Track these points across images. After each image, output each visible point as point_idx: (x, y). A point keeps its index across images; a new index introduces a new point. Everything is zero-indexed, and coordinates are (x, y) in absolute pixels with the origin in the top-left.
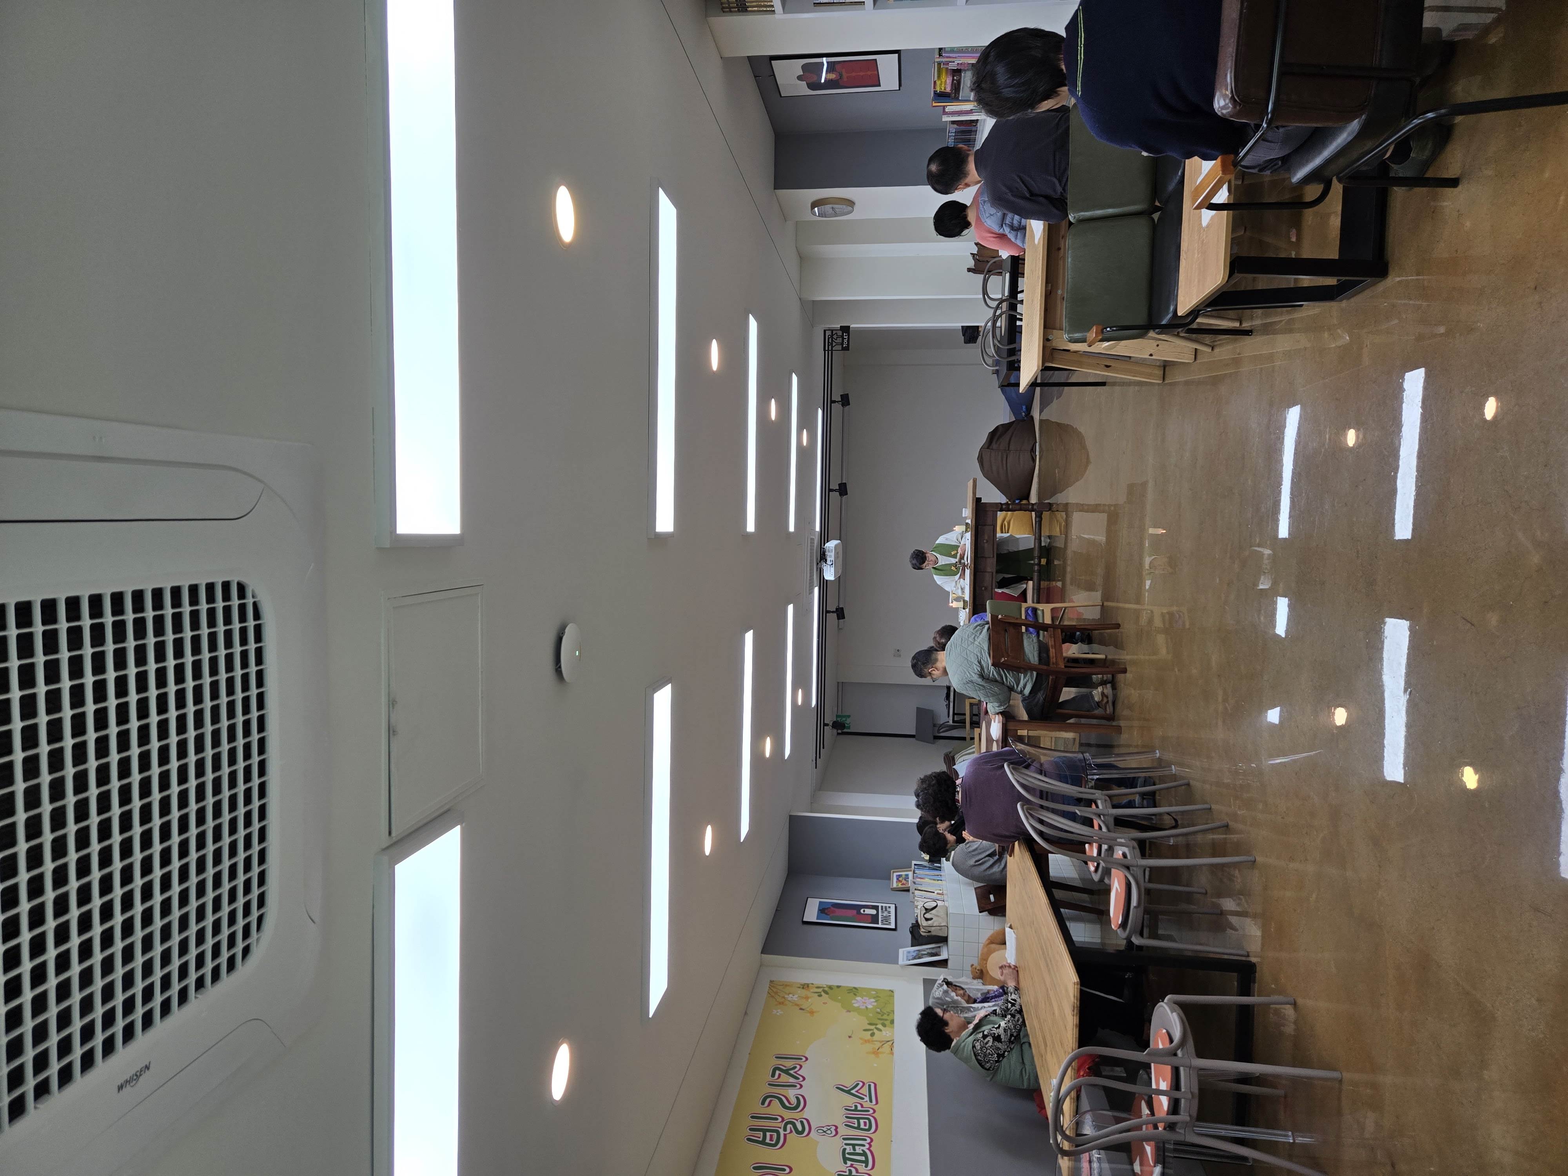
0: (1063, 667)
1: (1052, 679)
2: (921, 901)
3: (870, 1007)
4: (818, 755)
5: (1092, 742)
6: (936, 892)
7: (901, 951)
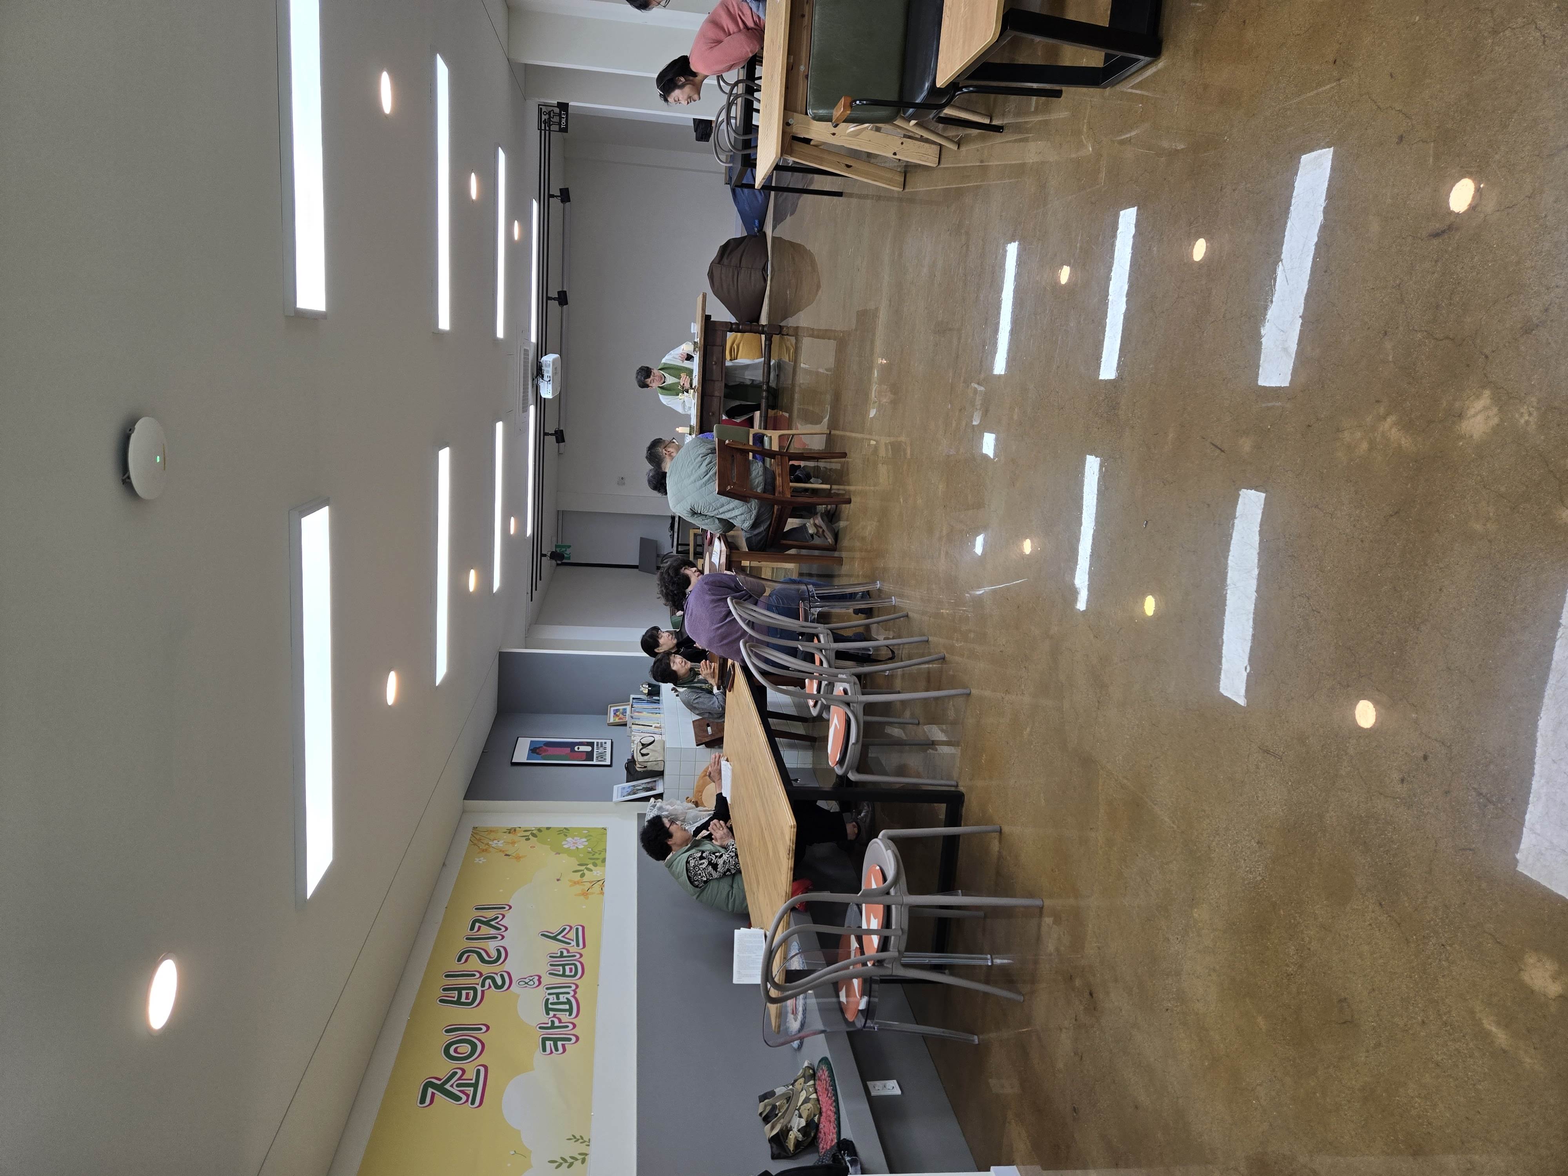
0: (790, 496)
1: (778, 509)
2: (638, 736)
3: (581, 847)
4: (533, 587)
5: (814, 572)
6: (654, 726)
7: (615, 787)
